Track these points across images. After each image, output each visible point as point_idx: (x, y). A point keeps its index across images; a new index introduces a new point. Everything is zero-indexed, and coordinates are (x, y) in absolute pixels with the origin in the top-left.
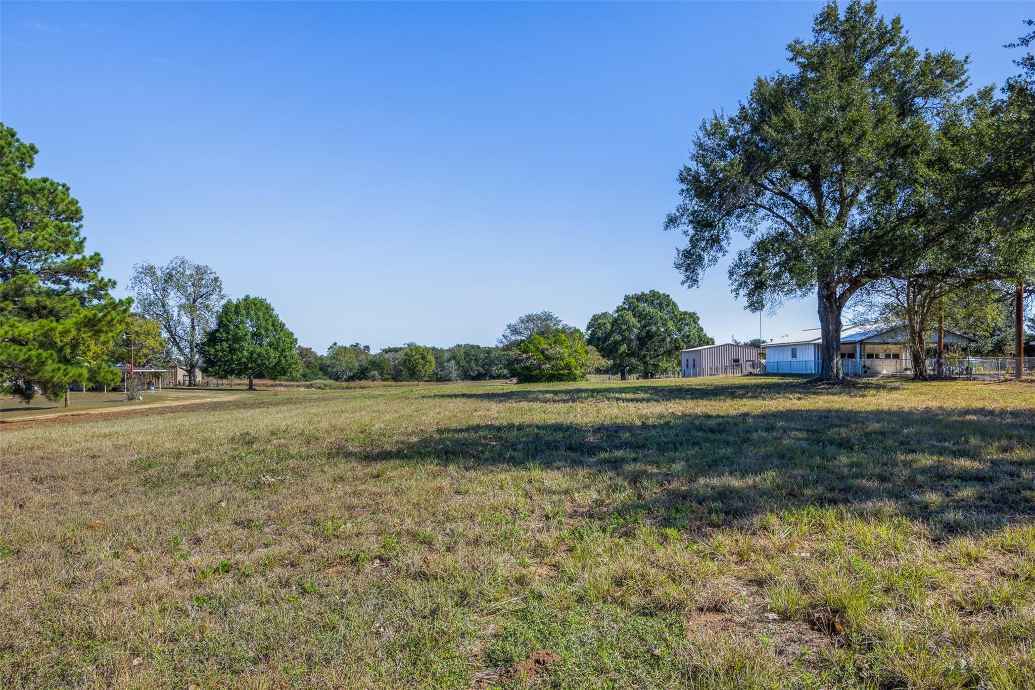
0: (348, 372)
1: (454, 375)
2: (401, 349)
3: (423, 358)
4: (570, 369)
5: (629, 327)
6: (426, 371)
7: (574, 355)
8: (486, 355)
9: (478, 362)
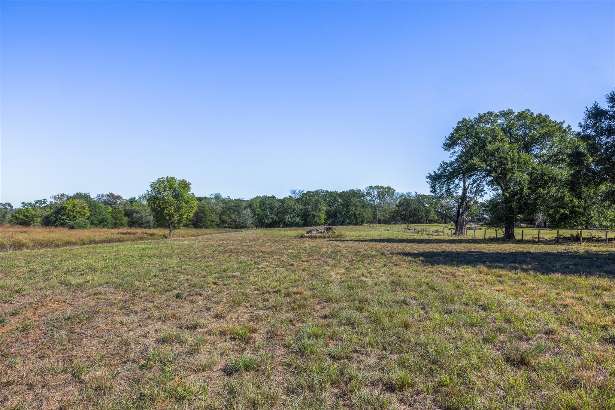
1: (250, 222)
8: (280, 204)
9: (273, 210)
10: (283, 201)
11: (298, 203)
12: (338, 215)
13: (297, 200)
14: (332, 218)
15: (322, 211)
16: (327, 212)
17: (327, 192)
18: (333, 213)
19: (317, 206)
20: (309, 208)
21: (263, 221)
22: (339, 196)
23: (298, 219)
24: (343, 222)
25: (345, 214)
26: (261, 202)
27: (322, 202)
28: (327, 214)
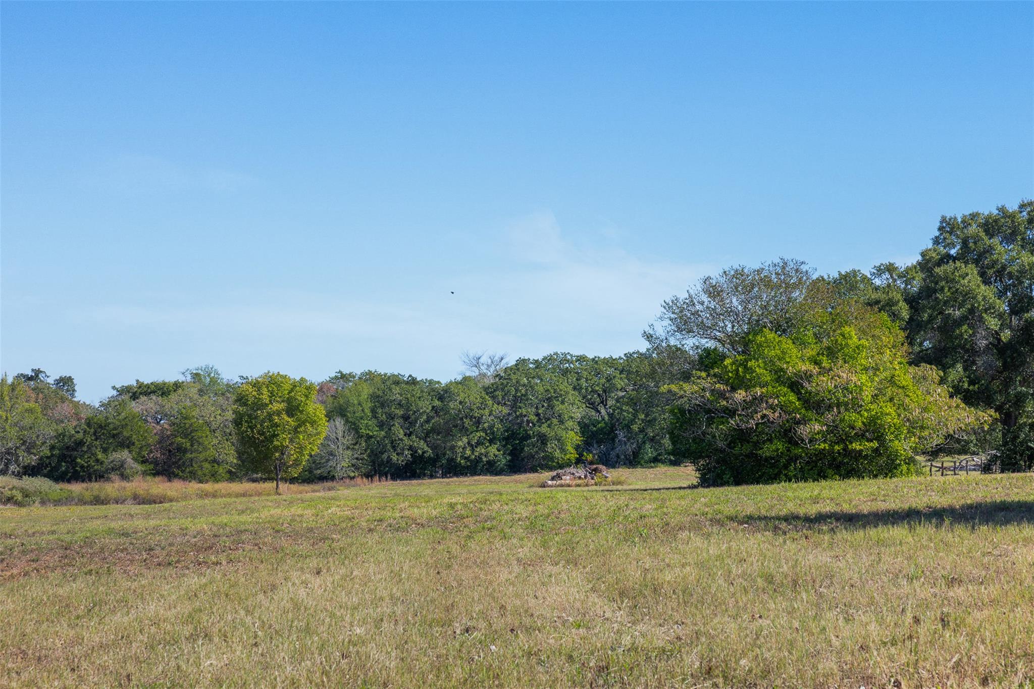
0: (21, 453)
1: (344, 461)
2: (177, 386)
3: (292, 409)
4: (880, 438)
5: (972, 311)
6: (301, 448)
7: (889, 393)
8: (437, 403)
9: (412, 424)
10: (443, 394)
11: (493, 398)
12: (621, 435)
13: (491, 391)
14: (599, 442)
15: (570, 424)
16: (584, 427)
17: (581, 359)
18: (602, 429)
19: (550, 407)
20: (529, 412)
21: (385, 456)
22: (621, 372)
23: (493, 450)
24: (636, 454)
25: (642, 431)
26: (374, 397)
27: (567, 393)
28: (583, 433)
